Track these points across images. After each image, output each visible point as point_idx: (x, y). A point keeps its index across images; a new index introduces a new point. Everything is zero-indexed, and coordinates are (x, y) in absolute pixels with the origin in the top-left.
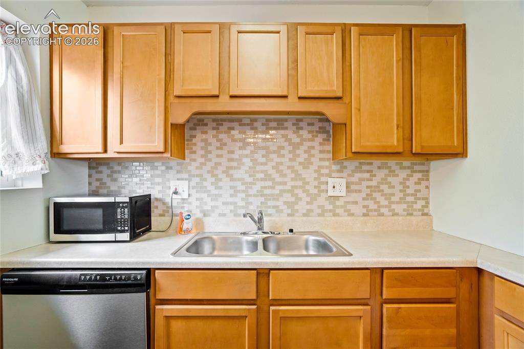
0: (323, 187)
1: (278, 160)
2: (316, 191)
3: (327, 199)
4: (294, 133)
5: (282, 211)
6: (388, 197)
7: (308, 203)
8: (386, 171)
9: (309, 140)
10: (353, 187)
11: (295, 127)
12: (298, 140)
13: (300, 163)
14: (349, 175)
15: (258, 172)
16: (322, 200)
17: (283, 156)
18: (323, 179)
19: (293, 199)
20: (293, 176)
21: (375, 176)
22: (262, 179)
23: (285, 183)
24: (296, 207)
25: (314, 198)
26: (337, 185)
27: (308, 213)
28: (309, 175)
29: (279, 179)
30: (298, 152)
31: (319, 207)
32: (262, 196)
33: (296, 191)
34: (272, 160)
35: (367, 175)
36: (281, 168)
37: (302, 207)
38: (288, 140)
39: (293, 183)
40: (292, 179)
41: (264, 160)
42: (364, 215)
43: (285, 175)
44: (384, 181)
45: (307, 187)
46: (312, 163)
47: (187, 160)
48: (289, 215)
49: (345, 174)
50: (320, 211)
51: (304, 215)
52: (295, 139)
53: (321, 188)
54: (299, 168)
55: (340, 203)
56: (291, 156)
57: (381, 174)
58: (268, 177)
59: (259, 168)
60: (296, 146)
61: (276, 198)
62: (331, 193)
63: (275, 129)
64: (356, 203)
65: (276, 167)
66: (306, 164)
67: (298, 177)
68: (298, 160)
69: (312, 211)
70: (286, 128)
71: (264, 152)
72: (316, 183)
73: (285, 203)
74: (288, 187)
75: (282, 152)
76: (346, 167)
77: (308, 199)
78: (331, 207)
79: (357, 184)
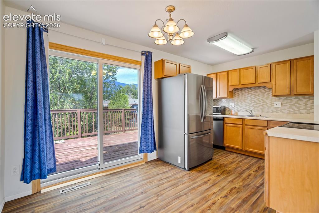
0: (273, 105)
1: (259, 97)
2: (270, 106)
3: (274, 108)
4: (263, 90)
5: (259, 111)
6: (298, 108)
7: (267, 109)
8: (298, 100)
9: (268, 91)
10: (284, 105)
11: (263, 88)
12: (264, 92)
13: (265, 98)
14: (282, 101)
15: (253, 101)
16: (272, 108)
17: (260, 96)
18: (273, 102)
19: (263, 108)
20: (263, 101)
21: (293, 101)
22: (253, 103)
23: (260, 104)
24: (264, 110)
25: (269, 108)
26: (277, 104)
27: (267, 112)
28: (268, 101)
29: (258, 102)
30: (264, 95)
31: (271, 110)
32: (253, 107)
33: (264, 106)
34: (256, 97)
35: (290, 101)
36: (259, 99)
37: (266, 110)
38: (262, 93)
39: (263, 104)
40: (263, 102)
41: (254, 98)
42: (288, 113)
43: (260, 102)
44: (297, 103)
45: (268, 105)
46: (269, 98)
47: (234, 98)
48: (261, 112)
49: (281, 100)
50: (271, 111)
51: (266, 112)
52: (263, 91)
53: (272, 105)
54: (265, 100)
55: (279, 109)
56: (262, 96)
57: (295, 101)
58: (255, 102)
59: (253, 100)
60: (264, 93)
61: (258, 107)
62: (275, 106)
63: (257, 89)
64: (285, 109)
65: (258, 99)
66: (267, 98)
67: (264, 101)
68: (264, 97)
69: (269, 111)
70: (261, 89)
71: (254, 95)
72: (270, 103)
73: (260, 109)
74: (261, 105)
75: (260, 95)
76: (281, 99)
77: (268, 108)
78: (276, 110)
79: (285, 103)
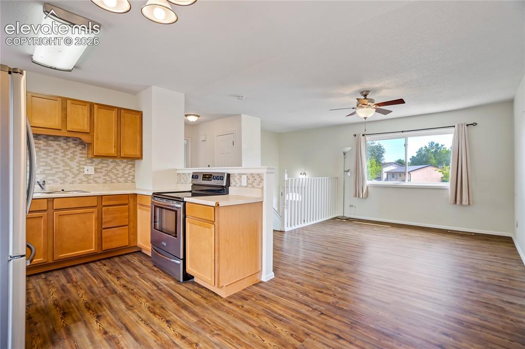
0: (81, 170)
1: (55, 156)
2: (77, 172)
3: (84, 176)
4: (64, 143)
5: (57, 182)
6: (116, 175)
7: (73, 178)
8: (115, 164)
9: (73, 148)
10: (98, 170)
11: (65, 141)
12: (67, 147)
13: (68, 159)
14: (96, 165)
15: (41, 162)
16: (81, 176)
17: (58, 154)
18: (81, 166)
19: (64, 176)
20: (64, 164)
21: (109, 165)
22: (44, 166)
23: (59, 168)
24: (66, 180)
25: (76, 175)
26: (89, 169)
27: (73, 183)
28: (74, 164)
29: (54, 165)
30: (67, 153)
31: (79, 179)
32: (44, 174)
33: (66, 172)
34: (50, 156)
35: (106, 165)
36: (56, 160)
37: (70, 179)
38: (62, 148)
39: (64, 168)
40: (64, 166)
41: (45, 156)
42: (104, 183)
43: (59, 164)
44: (114, 168)
45: (72, 170)
46: (75, 159)
48: (61, 184)
49: (94, 164)
50: (80, 181)
51: (70, 183)
52: (65, 147)
53: (80, 171)
54: (68, 161)
55: (91, 177)
56: (62, 155)
57: (112, 165)
58: (47, 164)
59: (42, 160)
60: (66, 150)
61: (54, 175)
62: (86, 173)
63: (52, 140)
64: (100, 177)
65: (54, 160)
66: (72, 159)
67: (67, 165)
68: (67, 157)
69: (75, 181)
70: (60, 141)
71: (45, 152)
72: (78, 168)
73: (59, 178)
74: (60, 170)
75: (57, 152)
76: (94, 161)
77: (73, 176)
78: (86, 179)
79: (100, 169)
